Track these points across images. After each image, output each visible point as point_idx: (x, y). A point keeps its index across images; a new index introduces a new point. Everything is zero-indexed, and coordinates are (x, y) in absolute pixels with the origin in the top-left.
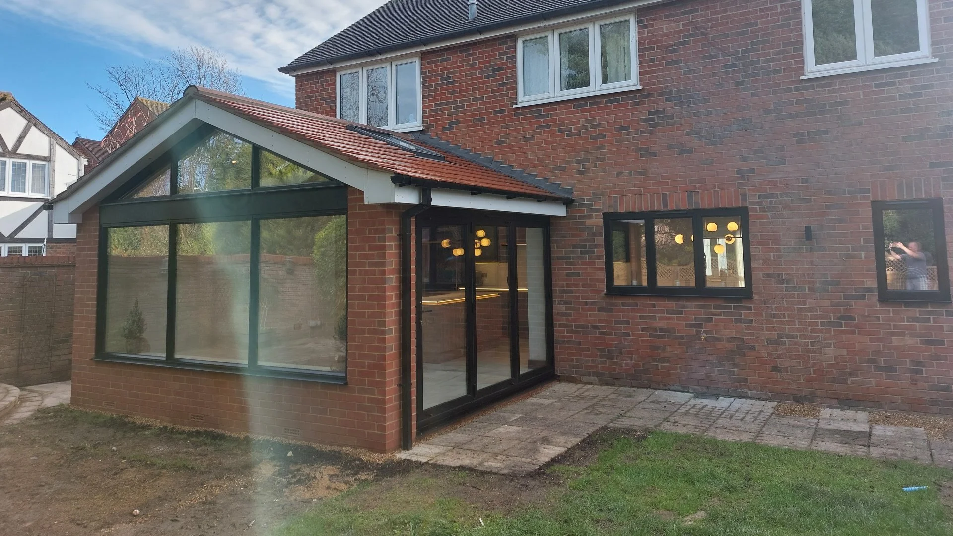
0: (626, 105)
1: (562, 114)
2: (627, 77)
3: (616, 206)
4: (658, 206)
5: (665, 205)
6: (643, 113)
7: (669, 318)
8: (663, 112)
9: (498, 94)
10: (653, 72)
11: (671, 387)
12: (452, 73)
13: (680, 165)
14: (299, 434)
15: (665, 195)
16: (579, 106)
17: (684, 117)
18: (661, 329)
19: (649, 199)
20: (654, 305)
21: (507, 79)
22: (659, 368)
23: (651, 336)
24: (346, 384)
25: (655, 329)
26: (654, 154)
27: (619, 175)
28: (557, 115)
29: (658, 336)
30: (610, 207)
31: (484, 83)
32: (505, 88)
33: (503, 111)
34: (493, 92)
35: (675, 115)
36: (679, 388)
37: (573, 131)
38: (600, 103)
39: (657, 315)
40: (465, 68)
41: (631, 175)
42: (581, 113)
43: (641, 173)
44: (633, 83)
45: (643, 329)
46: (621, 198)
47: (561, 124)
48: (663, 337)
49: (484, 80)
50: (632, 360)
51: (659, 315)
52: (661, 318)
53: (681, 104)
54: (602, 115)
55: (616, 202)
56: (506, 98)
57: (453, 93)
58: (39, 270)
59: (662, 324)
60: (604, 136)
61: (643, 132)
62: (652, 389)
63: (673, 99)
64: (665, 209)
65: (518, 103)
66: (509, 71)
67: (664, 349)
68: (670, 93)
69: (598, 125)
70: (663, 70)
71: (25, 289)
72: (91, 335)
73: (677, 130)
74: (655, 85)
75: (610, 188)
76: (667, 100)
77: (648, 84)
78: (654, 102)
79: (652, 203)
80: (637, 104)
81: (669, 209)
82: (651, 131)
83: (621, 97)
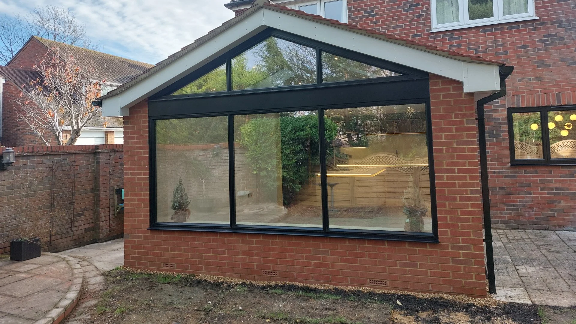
0: (526, 30)
1: (471, 37)
2: (526, 10)
3: (518, 103)
4: (553, 102)
5: (559, 101)
6: (539, 36)
7: (563, 181)
8: (556, 35)
9: (415, 23)
10: (547, 7)
11: (565, 229)
12: (374, 8)
13: (570, 73)
14: (386, 284)
15: (558, 95)
16: (485, 31)
17: (573, 39)
18: (556, 189)
19: (545, 97)
20: (551, 172)
21: (423, 12)
22: (556, 215)
23: (548, 193)
24: (439, 243)
25: (552, 189)
26: (549, 66)
27: (520, 80)
28: (467, 37)
29: (554, 194)
30: (513, 103)
31: (403, 15)
32: (421, 18)
33: (420, 35)
34: (411, 21)
35: (565, 37)
36: (572, 229)
37: (481, 49)
38: (503, 29)
39: (553, 179)
40: (385, 4)
41: (531, 81)
42: (487, 36)
43: (538, 79)
44: (531, 14)
45: (542, 189)
46: (523, 97)
47: (469, 45)
48: (559, 194)
49: (402, 12)
50: (533, 211)
51: (555, 179)
52: (556, 181)
53: (570, 29)
54: (505, 37)
55: (518, 100)
56: (422, 26)
57: (375, 22)
58: (62, 158)
59: (558, 185)
60: (507, 53)
61: (539, 50)
62: (549, 230)
63: (563, 26)
64: (559, 104)
65: (432, 29)
66: (424, 6)
67: (559, 203)
68: (562, 22)
69: (502, 45)
70: (555, 6)
71: (53, 173)
72: (145, 209)
73: (567, 48)
74: (548, 16)
75: (513, 90)
76: (559, 27)
77: (543, 16)
78: (548, 28)
79: (548, 100)
80: (534, 29)
81: (562, 104)
82: (546, 49)
83: (520, 25)
